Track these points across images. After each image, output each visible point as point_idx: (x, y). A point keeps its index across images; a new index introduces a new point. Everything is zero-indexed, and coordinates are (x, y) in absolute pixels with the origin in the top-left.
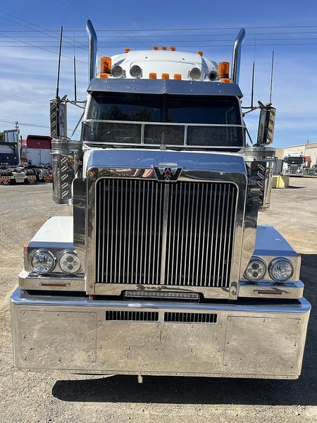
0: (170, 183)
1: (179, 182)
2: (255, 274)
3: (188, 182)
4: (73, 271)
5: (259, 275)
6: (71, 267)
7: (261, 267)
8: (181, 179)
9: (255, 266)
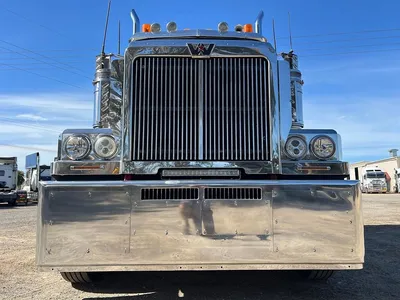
0: (204, 59)
1: (212, 58)
2: (296, 151)
3: (221, 58)
4: (107, 155)
5: (301, 152)
6: (106, 151)
7: (301, 143)
8: (213, 55)
9: (296, 143)
